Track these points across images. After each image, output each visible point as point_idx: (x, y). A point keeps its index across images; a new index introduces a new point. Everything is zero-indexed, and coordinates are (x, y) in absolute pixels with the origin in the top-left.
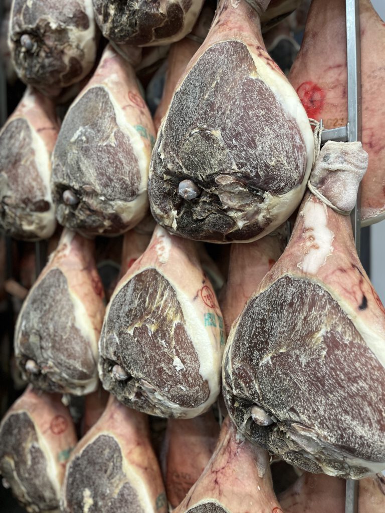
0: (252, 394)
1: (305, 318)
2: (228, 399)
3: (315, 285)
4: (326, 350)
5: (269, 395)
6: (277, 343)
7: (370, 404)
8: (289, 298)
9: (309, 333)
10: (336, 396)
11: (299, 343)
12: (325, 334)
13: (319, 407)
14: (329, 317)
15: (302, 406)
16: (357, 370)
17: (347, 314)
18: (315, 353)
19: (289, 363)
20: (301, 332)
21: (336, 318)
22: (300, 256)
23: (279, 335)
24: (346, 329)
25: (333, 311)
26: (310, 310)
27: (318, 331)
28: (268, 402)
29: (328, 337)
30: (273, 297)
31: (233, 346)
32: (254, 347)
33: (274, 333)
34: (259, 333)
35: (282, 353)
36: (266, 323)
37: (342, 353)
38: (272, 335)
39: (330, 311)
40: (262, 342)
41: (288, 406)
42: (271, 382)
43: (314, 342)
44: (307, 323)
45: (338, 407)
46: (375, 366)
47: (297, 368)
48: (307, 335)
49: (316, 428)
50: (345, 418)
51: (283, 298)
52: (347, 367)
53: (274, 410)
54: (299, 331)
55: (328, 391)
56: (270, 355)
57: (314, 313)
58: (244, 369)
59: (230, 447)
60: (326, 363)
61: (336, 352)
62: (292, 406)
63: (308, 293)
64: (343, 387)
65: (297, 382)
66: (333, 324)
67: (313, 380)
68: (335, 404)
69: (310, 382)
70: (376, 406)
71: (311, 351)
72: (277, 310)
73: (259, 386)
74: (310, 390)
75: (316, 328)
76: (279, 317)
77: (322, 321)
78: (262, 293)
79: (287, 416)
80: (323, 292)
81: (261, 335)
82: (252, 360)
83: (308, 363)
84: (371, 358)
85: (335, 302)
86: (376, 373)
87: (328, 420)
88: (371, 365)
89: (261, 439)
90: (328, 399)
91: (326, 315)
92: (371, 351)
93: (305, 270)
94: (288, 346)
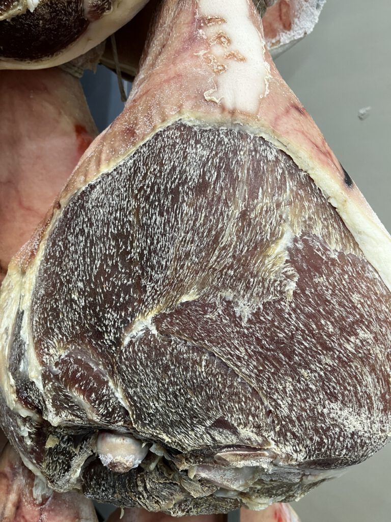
0: (108, 412)
1: (244, 215)
2: (26, 434)
3: (255, 137)
4: (296, 279)
5: (154, 406)
6: (170, 284)
7: (373, 370)
8: (193, 173)
9: (255, 248)
10: (316, 371)
11: (231, 272)
12: (290, 245)
13: (279, 401)
14: (295, 207)
15: (241, 410)
16: (355, 308)
17: (328, 198)
18: (272, 289)
19: (207, 322)
20: (235, 247)
21: (309, 208)
22: (205, 78)
23: (173, 265)
24: (330, 228)
25: (301, 192)
26: (253, 195)
27: (277, 239)
28: (151, 422)
29: (297, 250)
30: (145, 178)
31: (32, 311)
32: (105, 302)
33: (159, 262)
34: (115, 267)
35: (187, 303)
36: (132, 243)
37: (327, 279)
38: (152, 268)
39: (297, 194)
40: (126, 289)
41: (209, 418)
42: (159, 377)
43: (269, 266)
44: (249, 225)
45: (318, 391)
46: (382, 295)
47: (229, 330)
48: (252, 253)
49: (273, 445)
50: (329, 410)
51: (177, 174)
52: (337, 307)
53: (167, 433)
54: (230, 246)
55: (300, 365)
56: (151, 315)
57: (263, 201)
58: (77, 361)
59: (23, 517)
60: (297, 306)
61: (316, 280)
62: (218, 416)
63: (242, 156)
64: (331, 349)
65: (228, 362)
66: (305, 222)
67: (268, 350)
68: (314, 387)
69: (260, 354)
70: (381, 370)
71: (263, 286)
72: (161, 206)
73: (125, 391)
74: (260, 371)
75: (272, 234)
76: (169, 222)
77: (284, 217)
78: (108, 175)
79: (208, 440)
80: (274, 152)
81: (121, 272)
82: (99, 335)
83: (257, 314)
84: (373, 281)
85: (302, 174)
86: (384, 307)
87: (297, 423)
88: (376, 294)
89: (114, 492)
90: (299, 381)
91: (290, 203)
92: (373, 267)
93: (229, 105)
94: (202, 285)
